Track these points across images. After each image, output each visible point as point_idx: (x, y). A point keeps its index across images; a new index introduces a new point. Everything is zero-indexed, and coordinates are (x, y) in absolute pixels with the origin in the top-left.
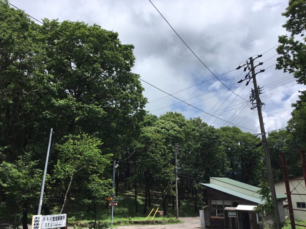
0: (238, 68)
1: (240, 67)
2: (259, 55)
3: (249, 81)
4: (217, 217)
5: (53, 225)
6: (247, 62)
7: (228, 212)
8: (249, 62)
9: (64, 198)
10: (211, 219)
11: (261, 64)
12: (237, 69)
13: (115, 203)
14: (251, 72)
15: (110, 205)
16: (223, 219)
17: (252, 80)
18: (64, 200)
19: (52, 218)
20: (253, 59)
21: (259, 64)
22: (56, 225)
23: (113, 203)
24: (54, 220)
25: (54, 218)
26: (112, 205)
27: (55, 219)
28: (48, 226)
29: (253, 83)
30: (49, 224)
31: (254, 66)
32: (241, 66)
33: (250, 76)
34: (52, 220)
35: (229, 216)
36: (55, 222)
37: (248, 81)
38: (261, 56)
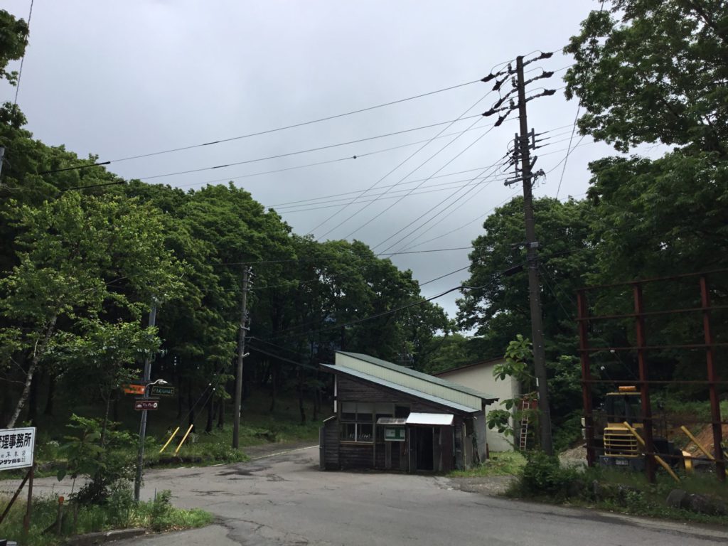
0: (486, 80)
1: (491, 77)
2: (546, 52)
3: (505, 116)
4: (356, 441)
6: (510, 68)
7: (383, 431)
8: (514, 67)
9: (25, 380)
10: (341, 446)
11: (547, 75)
12: (483, 80)
13: (153, 403)
14: (516, 93)
15: (139, 406)
16: (372, 446)
17: (516, 112)
18: (25, 387)
20: (524, 61)
21: (541, 74)
23: (147, 403)
26: (143, 407)
29: (519, 122)
31: (525, 80)
32: (494, 73)
33: (512, 103)
35: (386, 440)
37: (502, 115)
38: (549, 55)
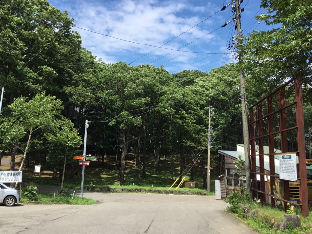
5: (8, 180)
13: (87, 163)
19: (7, 174)
22: (11, 180)
24: (8, 176)
25: (8, 173)
27: (10, 175)
28: (3, 180)
30: (3, 178)
34: (7, 175)
36: (10, 177)
